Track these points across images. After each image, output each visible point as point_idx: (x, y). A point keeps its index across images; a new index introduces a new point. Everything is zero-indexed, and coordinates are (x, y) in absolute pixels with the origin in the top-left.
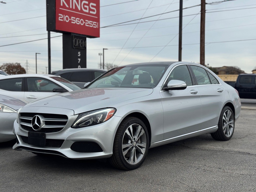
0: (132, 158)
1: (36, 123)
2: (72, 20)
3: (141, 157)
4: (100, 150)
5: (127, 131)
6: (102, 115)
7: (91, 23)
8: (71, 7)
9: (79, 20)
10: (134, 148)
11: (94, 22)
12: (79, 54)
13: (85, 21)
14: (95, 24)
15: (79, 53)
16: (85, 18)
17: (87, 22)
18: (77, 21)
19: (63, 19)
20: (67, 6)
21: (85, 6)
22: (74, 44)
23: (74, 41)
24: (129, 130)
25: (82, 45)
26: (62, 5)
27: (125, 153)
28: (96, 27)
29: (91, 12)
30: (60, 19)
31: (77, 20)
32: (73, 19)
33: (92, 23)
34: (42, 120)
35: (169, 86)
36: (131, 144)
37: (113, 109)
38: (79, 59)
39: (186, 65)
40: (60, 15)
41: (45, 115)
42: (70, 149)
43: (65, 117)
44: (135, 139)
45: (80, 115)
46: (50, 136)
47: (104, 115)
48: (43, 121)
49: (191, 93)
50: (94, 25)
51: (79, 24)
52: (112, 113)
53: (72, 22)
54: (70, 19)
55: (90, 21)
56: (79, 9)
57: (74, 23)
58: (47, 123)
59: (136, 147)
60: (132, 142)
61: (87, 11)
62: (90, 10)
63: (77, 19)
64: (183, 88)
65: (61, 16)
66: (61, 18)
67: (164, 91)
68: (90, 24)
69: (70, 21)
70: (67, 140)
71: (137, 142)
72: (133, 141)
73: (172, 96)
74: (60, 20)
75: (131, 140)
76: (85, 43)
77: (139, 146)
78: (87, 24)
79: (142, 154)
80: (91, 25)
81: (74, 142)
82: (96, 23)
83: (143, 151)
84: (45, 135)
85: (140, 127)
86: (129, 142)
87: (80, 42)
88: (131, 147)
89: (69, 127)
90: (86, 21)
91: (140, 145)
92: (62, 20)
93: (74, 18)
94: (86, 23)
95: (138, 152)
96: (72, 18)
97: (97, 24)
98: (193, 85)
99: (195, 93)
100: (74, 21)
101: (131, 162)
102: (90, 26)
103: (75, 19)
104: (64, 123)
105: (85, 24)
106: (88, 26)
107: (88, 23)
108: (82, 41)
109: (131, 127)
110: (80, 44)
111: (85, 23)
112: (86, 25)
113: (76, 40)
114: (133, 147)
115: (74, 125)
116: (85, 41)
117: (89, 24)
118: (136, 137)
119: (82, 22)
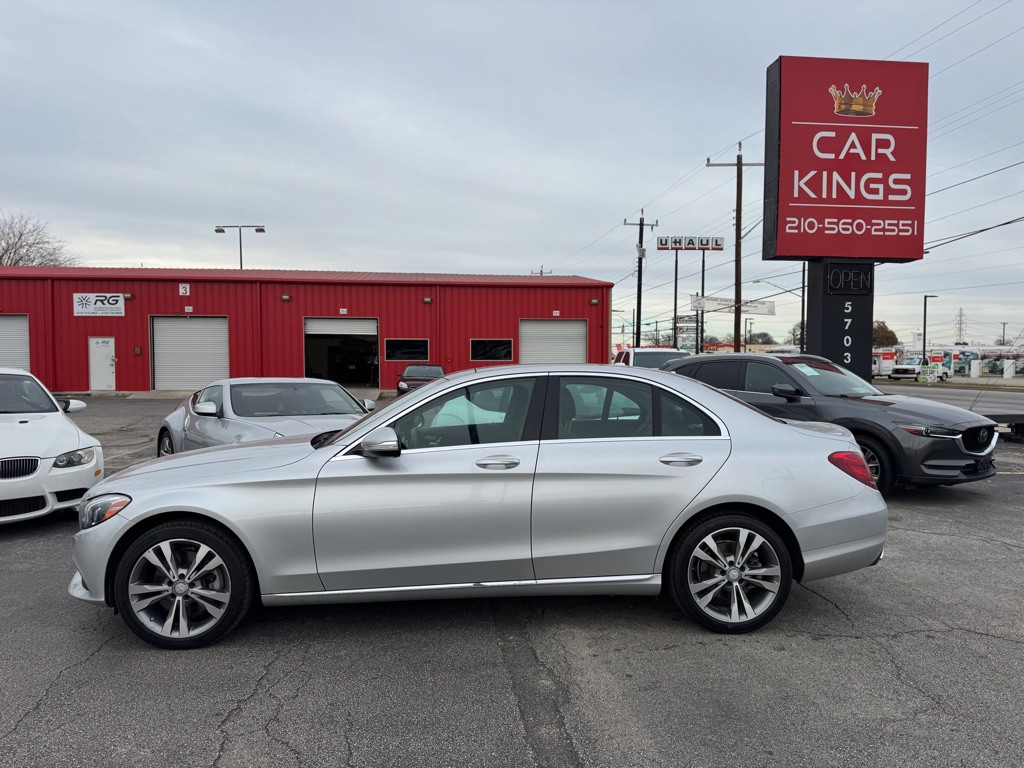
2: (827, 226)
5: (149, 556)
7: (890, 225)
8: (824, 196)
9: (851, 224)
10: (179, 599)
11: (903, 222)
12: (848, 309)
13: (868, 223)
14: (905, 225)
15: (848, 304)
16: (869, 216)
17: (879, 224)
18: (841, 226)
19: (798, 227)
20: (813, 195)
21: (872, 186)
22: (830, 284)
23: (830, 277)
24: (158, 552)
25: (857, 284)
26: (796, 195)
27: (139, 605)
28: (908, 234)
29: (892, 198)
30: (791, 228)
31: (844, 223)
32: (829, 223)
33: (897, 225)
36: (167, 588)
38: (849, 321)
40: (788, 219)
44: (181, 576)
49: (481, 465)
50: (902, 228)
51: (849, 232)
53: (827, 232)
54: (821, 226)
55: (887, 222)
56: (852, 195)
57: (835, 232)
60: (170, 583)
61: (880, 197)
62: (888, 191)
63: (843, 221)
65: (793, 222)
66: (794, 225)
68: (887, 227)
69: (821, 230)
71: (190, 585)
72: (175, 580)
74: (788, 231)
78: (876, 230)
80: (892, 230)
82: (909, 222)
83: (216, 609)
85: (203, 549)
87: (851, 275)
88: (167, 593)
90: (874, 221)
91: (202, 593)
92: (796, 231)
93: (835, 220)
94: (875, 227)
96: (827, 220)
97: (912, 226)
100: (833, 229)
102: (887, 233)
103: (837, 224)
105: (868, 231)
106: (881, 233)
107: (880, 227)
108: (857, 275)
109: (165, 545)
110: (850, 282)
111: (869, 227)
112: (873, 233)
113: (836, 274)
114: (171, 596)
116: (866, 274)
117: (884, 230)
119: (859, 227)
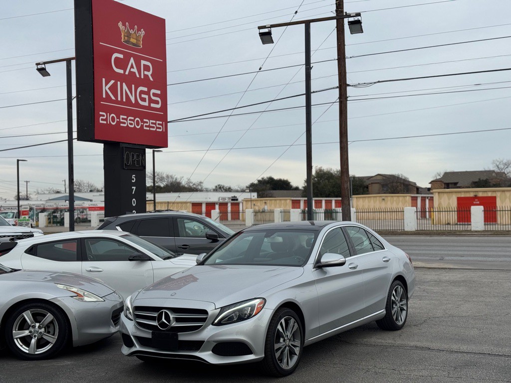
0: (285, 360)
1: (163, 320)
2: (121, 120)
3: (295, 358)
4: (250, 352)
5: (279, 327)
6: (250, 308)
7: (152, 123)
8: (119, 99)
9: (133, 121)
10: (287, 348)
11: (158, 122)
12: (133, 179)
13: (142, 121)
14: (159, 124)
15: (133, 176)
16: (143, 116)
17: (147, 122)
18: (129, 122)
19: (106, 120)
20: (113, 98)
21: (143, 96)
22: (125, 162)
23: (125, 157)
24: (281, 324)
25: (138, 162)
26: (104, 96)
27: (277, 355)
28: (161, 130)
29: (153, 105)
30: (102, 120)
31: (130, 120)
32: (123, 119)
33: (155, 124)
34: (171, 316)
35: (323, 262)
36: (284, 343)
37: (261, 299)
38: (134, 188)
39: (341, 227)
40: (101, 113)
41: (175, 310)
42: (211, 352)
43: (205, 312)
44: (287, 336)
45: (223, 309)
46: (183, 337)
47: (253, 307)
48: (173, 317)
49: (350, 268)
50: (158, 126)
51: (133, 126)
52: (262, 305)
53: (122, 125)
54: (118, 120)
55: (151, 121)
56: (133, 102)
57: (125, 125)
58: (178, 320)
59: (289, 346)
60: (284, 340)
61: (146, 104)
62: (151, 101)
63: (130, 118)
64: (342, 264)
65: (104, 116)
66: (104, 118)
67: (316, 270)
68: (151, 125)
69: (118, 123)
70: (208, 341)
71: (290, 340)
72: (286, 338)
73: (327, 276)
74: (101, 122)
75: (283, 337)
76: (143, 159)
77: (292, 345)
78: (146, 126)
79: (296, 355)
80: (153, 127)
81: (215, 344)
82: (161, 123)
83: (297, 350)
84: (177, 336)
85: (292, 320)
86: (282, 340)
87: (135, 157)
88: (284, 346)
89: (209, 325)
90: (145, 120)
91: (293, 343)
92: (105, 122)
93: (125, 117)
94: (145, 124)
95: (292, 353)
96: (121, 117)
97: (162, 125)
98: (351, 256)
99: (354, 268)
100: (124, 123)
101: (284, 366)
102: (151, 129)
103: (126, 119)
104: (204, 320)
105: (142, 126)
106: (148, 129)
107: (148, 124)
108: (138, 156)
109: (283, 321)
110: (135, 161)
111: (142, 124)
112: (145, 128)
113: (128, 156)
114: (285, 347)
115: (216, 322)
116: (142, 156)
117: (149, 126)
118: (289, 334)
119: (138, 123)
